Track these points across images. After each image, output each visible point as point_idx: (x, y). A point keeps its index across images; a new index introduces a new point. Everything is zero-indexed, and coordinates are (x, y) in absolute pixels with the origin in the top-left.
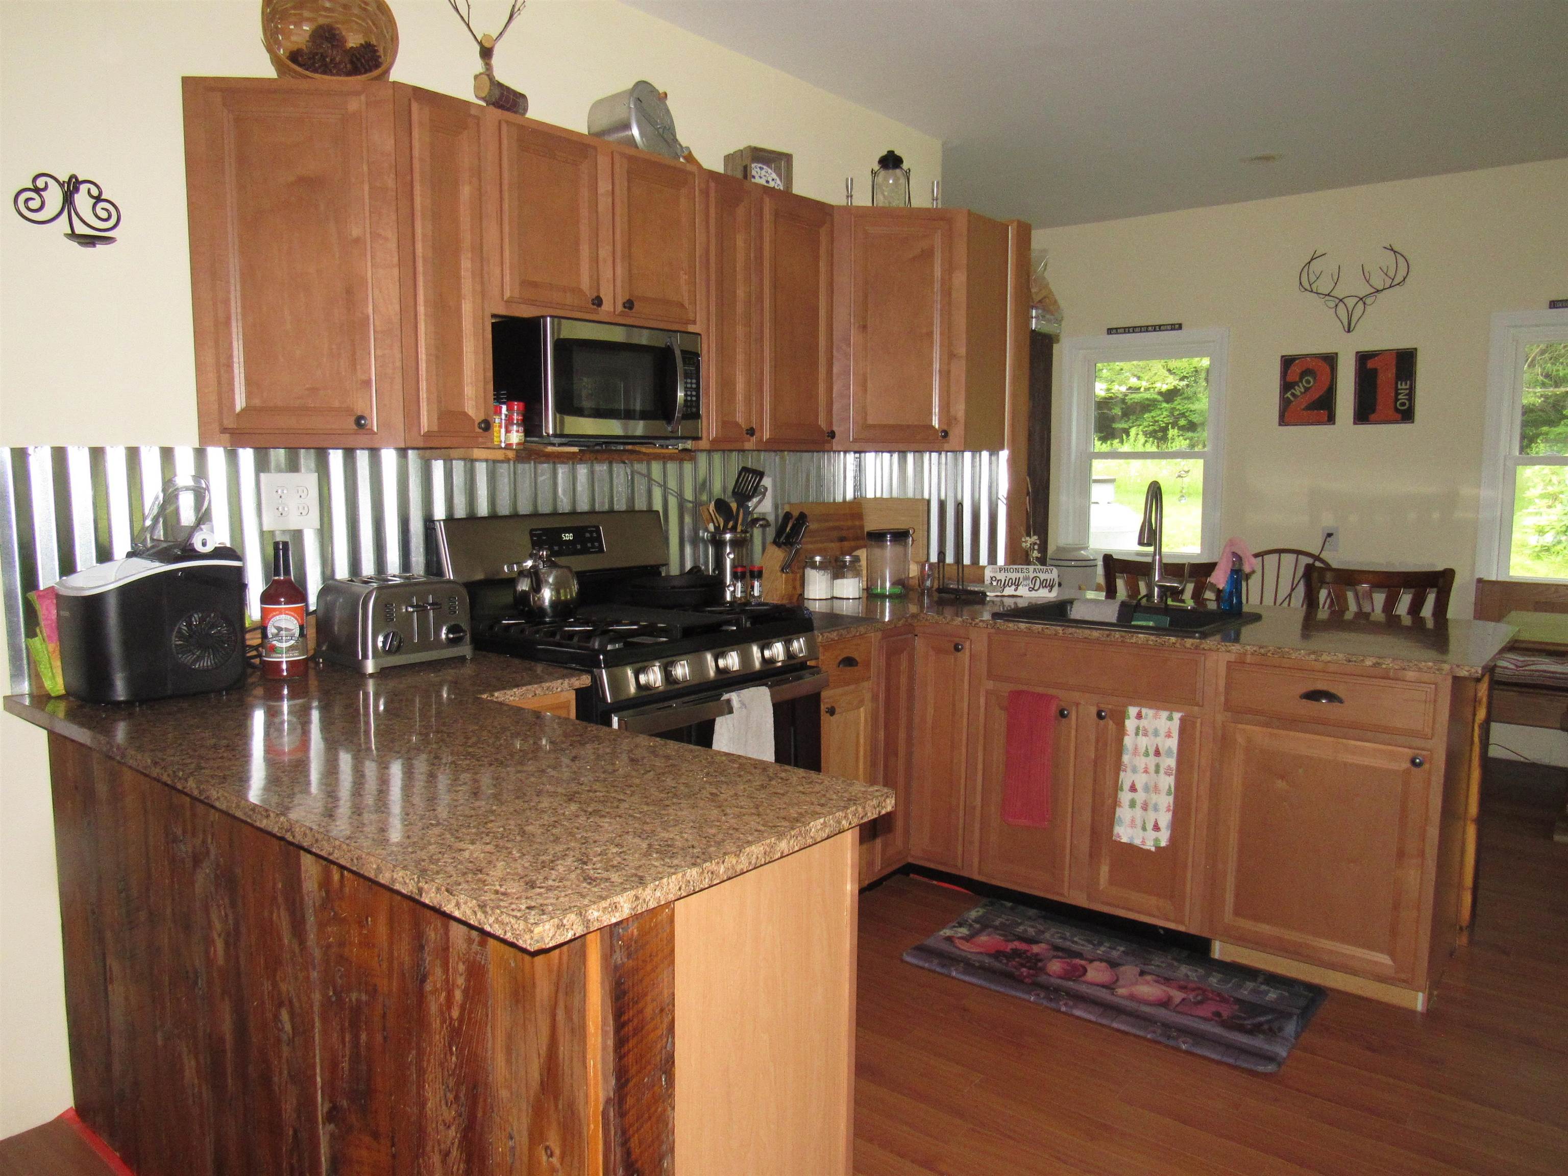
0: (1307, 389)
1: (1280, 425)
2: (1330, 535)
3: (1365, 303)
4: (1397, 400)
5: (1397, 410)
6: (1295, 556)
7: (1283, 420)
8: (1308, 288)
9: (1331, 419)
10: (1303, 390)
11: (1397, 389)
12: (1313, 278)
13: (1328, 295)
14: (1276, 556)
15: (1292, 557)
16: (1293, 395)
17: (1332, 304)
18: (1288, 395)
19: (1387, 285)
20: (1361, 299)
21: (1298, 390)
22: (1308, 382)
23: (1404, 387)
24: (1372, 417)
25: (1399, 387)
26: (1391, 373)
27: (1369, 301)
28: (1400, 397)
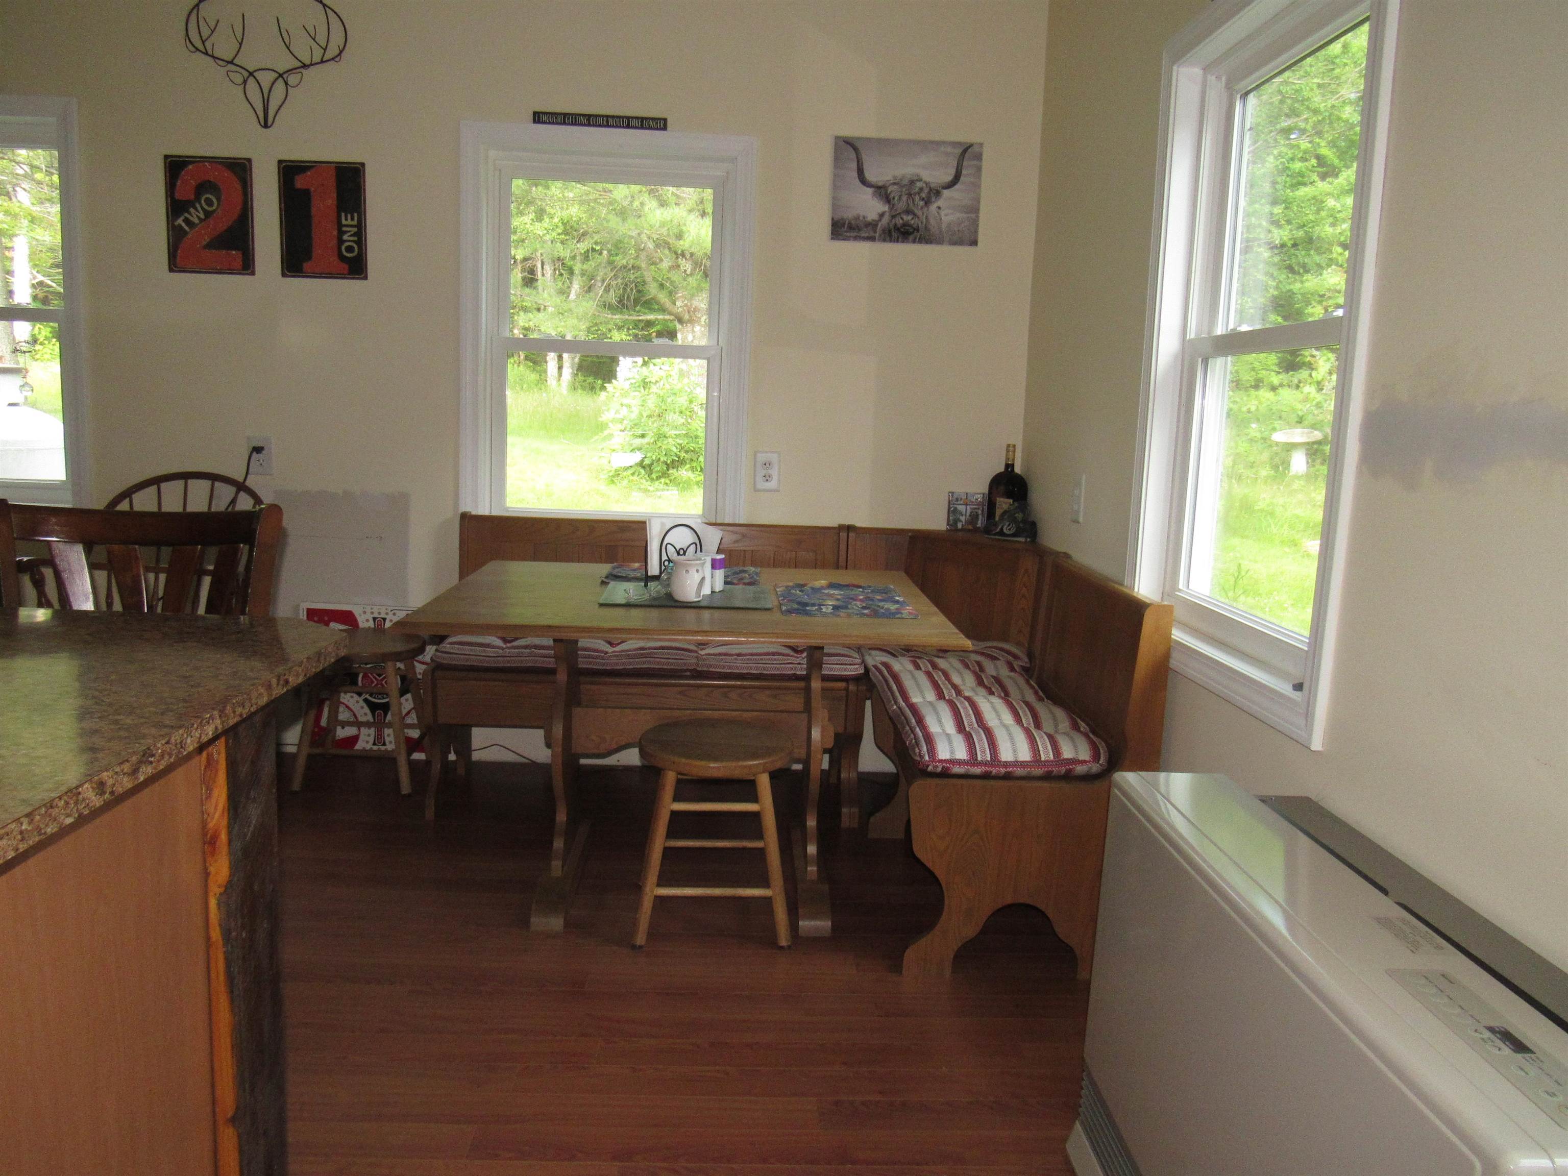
0: (208, 214)
1: (171, 270)
2: (258, 450)
3: (286, 84)
4: (341, 242)
5: (342, 258)
6: (209, 483)
7: (174, 265)
8: (201, 47)
9: (247, 266)
10: (202, 216)
11: (340, 225)
12: (206, 32)
13: (231, 62)
14: (180, 483)
15: (205, 484)
16: (187, 221)
17: (239, 79)
18: (180, 221)
19: (316, 59)
20: (281, 75)
21: (195, 215)
22: (209, 202)
23: (349, 222)
24: (306, 266)
25: (344, 222)
26: (331, 201)
27: (293, 79)
28: (345, 237)
